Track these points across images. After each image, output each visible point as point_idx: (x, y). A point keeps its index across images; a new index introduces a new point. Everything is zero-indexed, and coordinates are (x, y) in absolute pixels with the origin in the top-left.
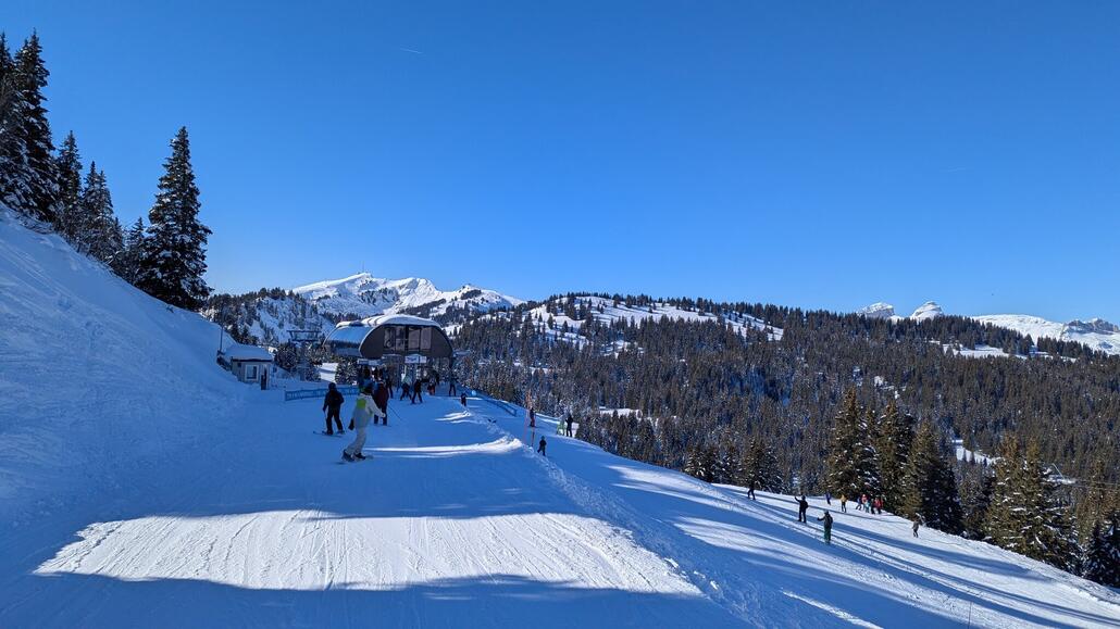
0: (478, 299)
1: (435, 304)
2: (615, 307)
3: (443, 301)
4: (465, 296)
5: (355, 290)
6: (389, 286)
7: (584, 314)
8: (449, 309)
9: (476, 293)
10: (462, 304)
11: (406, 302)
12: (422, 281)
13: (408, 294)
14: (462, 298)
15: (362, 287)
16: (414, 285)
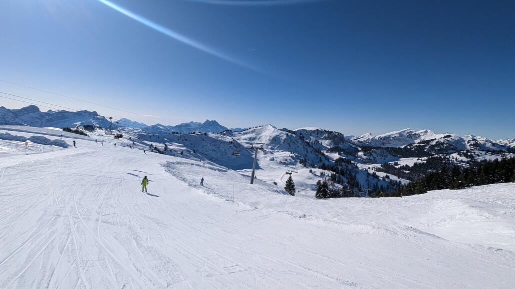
0: (449, 139)
1: (432, 140)
2: (486, 154)
3: (435, 139)
4: (445, 137)
5: (405, 134)
6: (417, 133)
7: (471, 157)
8: (437, 142)
9: (449, 136)
10: (442, 140)
11: (423, 138)
12: (429, 131)
13: (424, 135)
14: (443, 138)
15: (407, 133)
16: (426, 132)
